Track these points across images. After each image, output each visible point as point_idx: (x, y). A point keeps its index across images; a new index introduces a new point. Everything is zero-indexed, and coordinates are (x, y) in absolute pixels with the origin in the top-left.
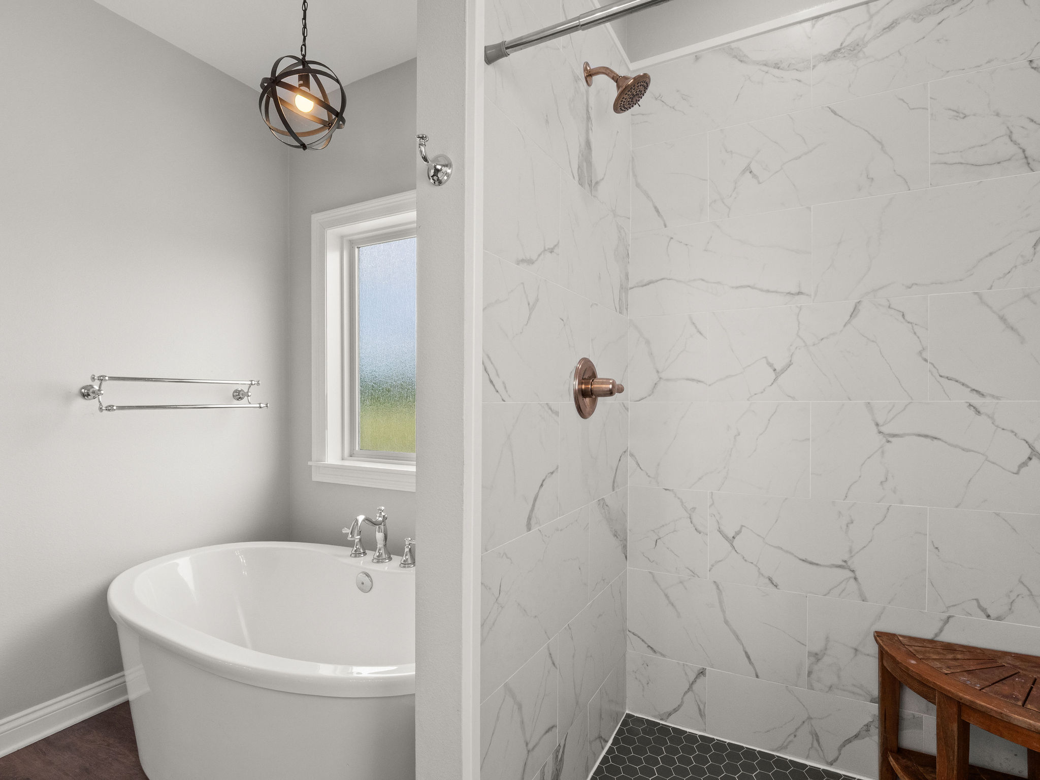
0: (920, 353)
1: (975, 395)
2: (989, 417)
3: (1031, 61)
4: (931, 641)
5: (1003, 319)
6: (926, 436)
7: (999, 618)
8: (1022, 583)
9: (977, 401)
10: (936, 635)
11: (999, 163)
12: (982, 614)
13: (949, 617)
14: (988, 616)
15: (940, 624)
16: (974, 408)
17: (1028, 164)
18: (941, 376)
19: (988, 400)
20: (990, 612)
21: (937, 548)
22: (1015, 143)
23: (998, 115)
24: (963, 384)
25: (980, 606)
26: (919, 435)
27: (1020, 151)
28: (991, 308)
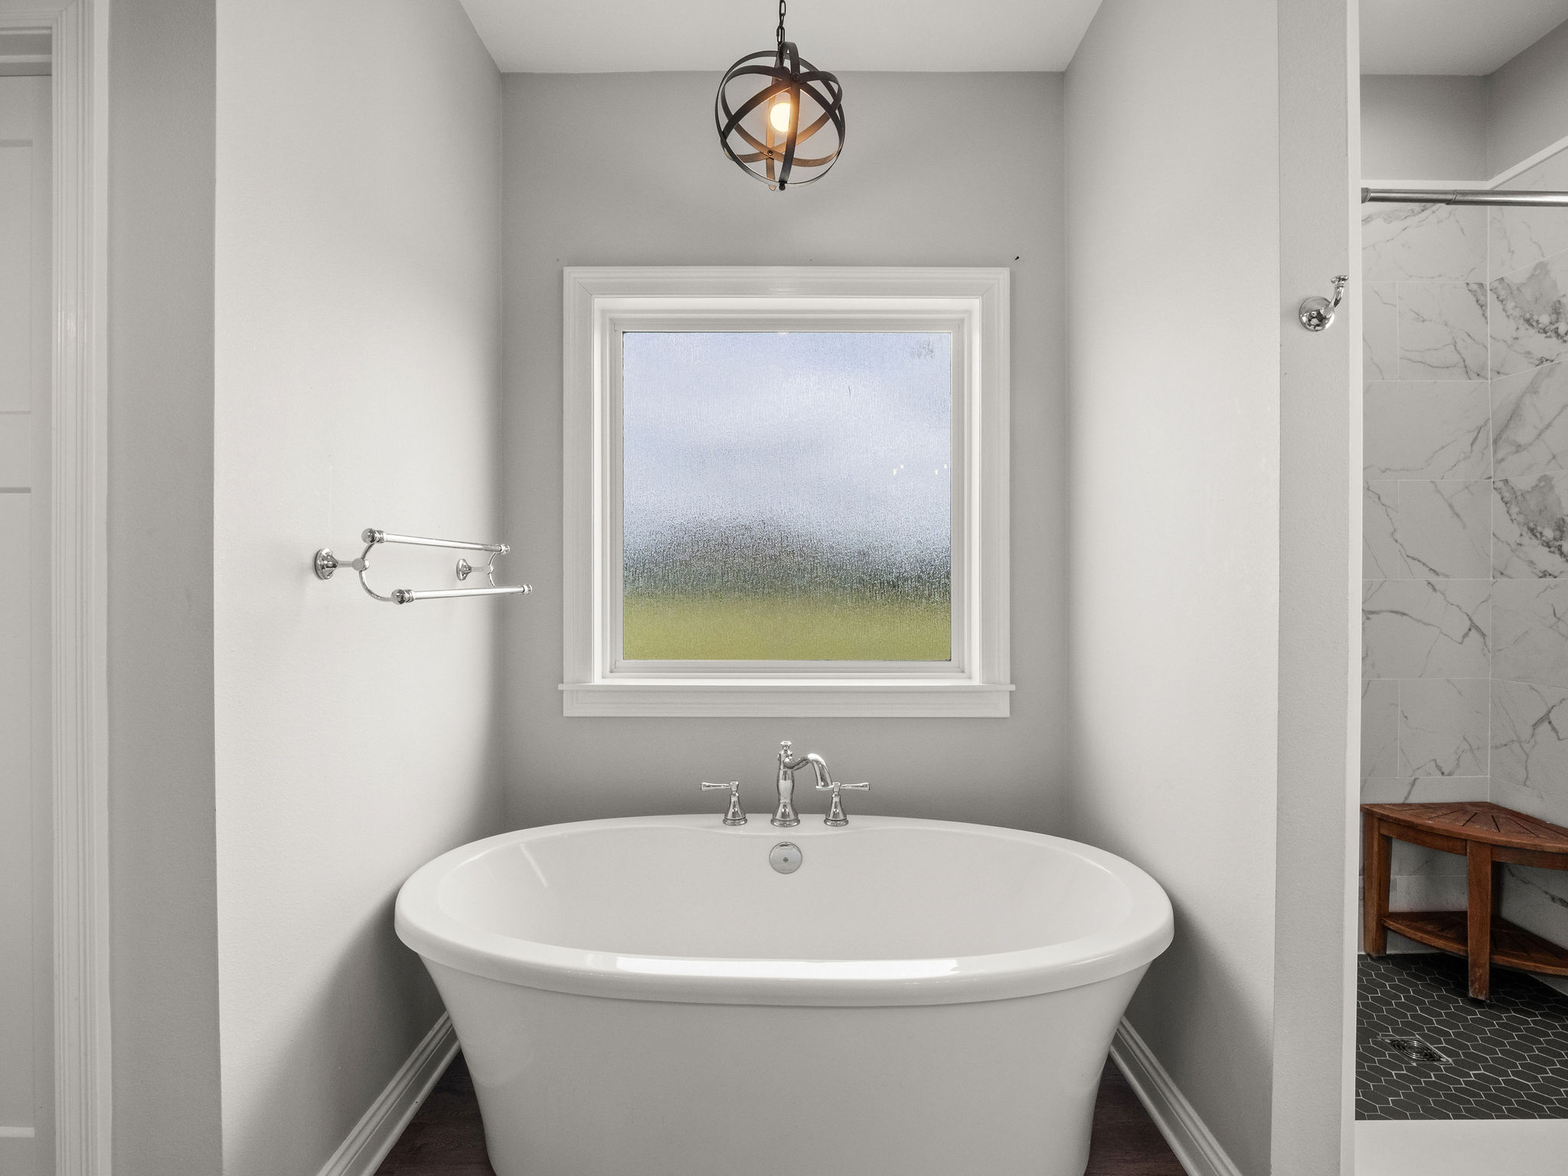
0: (1392, 534)
1: (1432, 574)
2: (1442, 593)
3: (1468, 284)
4: (1403, 805)
5: (1451, 506)
6: (1397, 612)
7: (1450, 774)
8: (1465, 739)
9: (1434, 579)
10: (1406, 798)
11: (1448, 368)
12: (1438, 772)
13: (1415, 780)
14: (1443, 774)
15: (1409, 788)
16: (1432, 585)
17: (1467, 372)
18: (1408, 556)
19: (1441, 579)
20: (1443, 770)
21: (1406, 717)
22: (1459, 353)
23: (1446, 325)
24: (1424, 564)
25: (1437, 766)
26: (1392, 612)
27: (1462, 360)
28: (1443, 496)
